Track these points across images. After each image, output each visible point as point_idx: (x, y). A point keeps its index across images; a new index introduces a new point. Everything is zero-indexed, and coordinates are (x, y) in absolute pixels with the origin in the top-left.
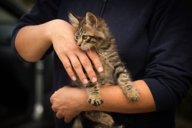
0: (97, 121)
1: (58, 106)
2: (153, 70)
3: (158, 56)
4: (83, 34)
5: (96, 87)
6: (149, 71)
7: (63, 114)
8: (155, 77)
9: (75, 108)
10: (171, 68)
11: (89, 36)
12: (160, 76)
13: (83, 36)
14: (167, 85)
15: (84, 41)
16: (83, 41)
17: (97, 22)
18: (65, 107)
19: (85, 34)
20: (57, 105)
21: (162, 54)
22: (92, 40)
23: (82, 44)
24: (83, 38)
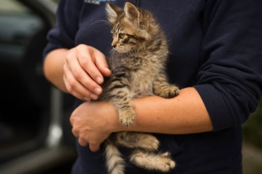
0: (136, 146)
1: (79, 128)
2: (207, 73)
3: (213, 54)
4: (120, 32)
5: (125, 99)
6: (201, 74)
7: (86, 138)
8: (210, 82)
9: (100, 128)
10: (232, 69)
11: (127, 35)
12: (215, 80)
13: (120, 34)
14: (225, 92)
15: (121, 40)
16: (119, 40)
17: (139, 16)
18: (88, 128)
19: (123, 32)
20: (78, 126)
21: (219, 50)
22: (131, 40)
23: (118, 45)
24: (120, 37)
